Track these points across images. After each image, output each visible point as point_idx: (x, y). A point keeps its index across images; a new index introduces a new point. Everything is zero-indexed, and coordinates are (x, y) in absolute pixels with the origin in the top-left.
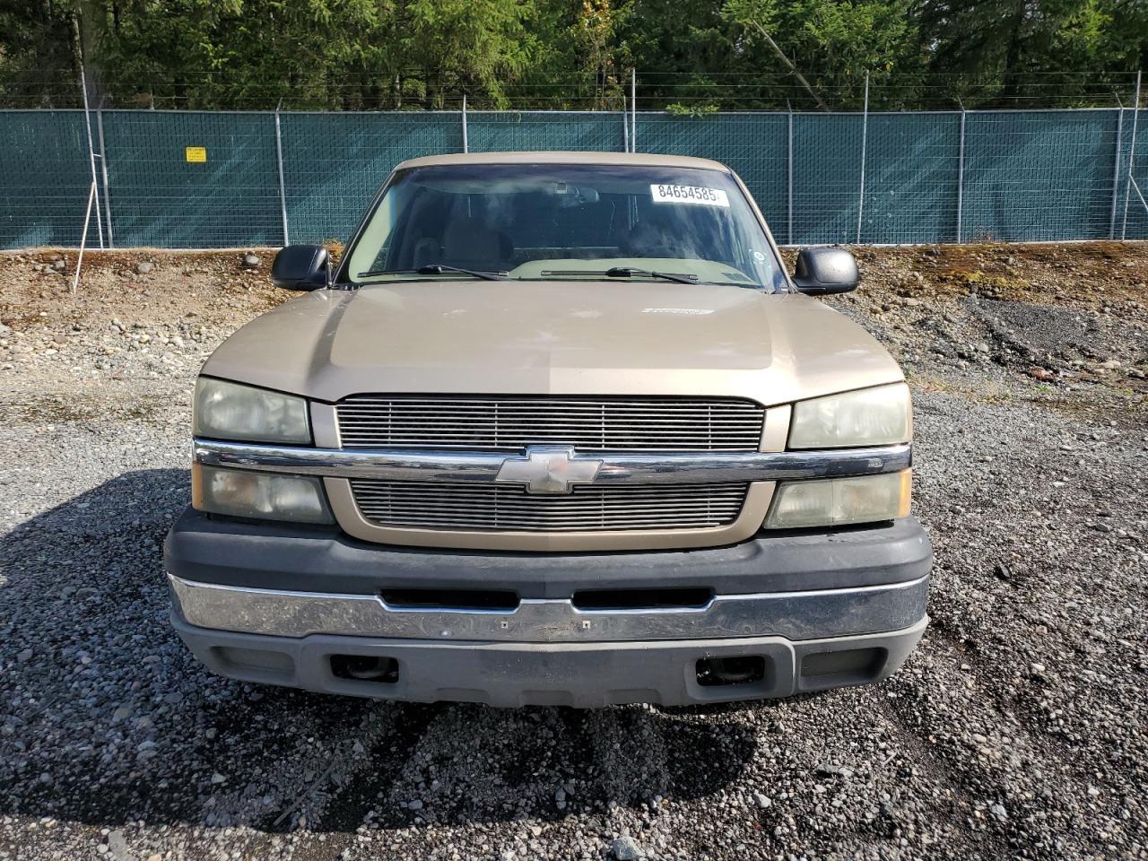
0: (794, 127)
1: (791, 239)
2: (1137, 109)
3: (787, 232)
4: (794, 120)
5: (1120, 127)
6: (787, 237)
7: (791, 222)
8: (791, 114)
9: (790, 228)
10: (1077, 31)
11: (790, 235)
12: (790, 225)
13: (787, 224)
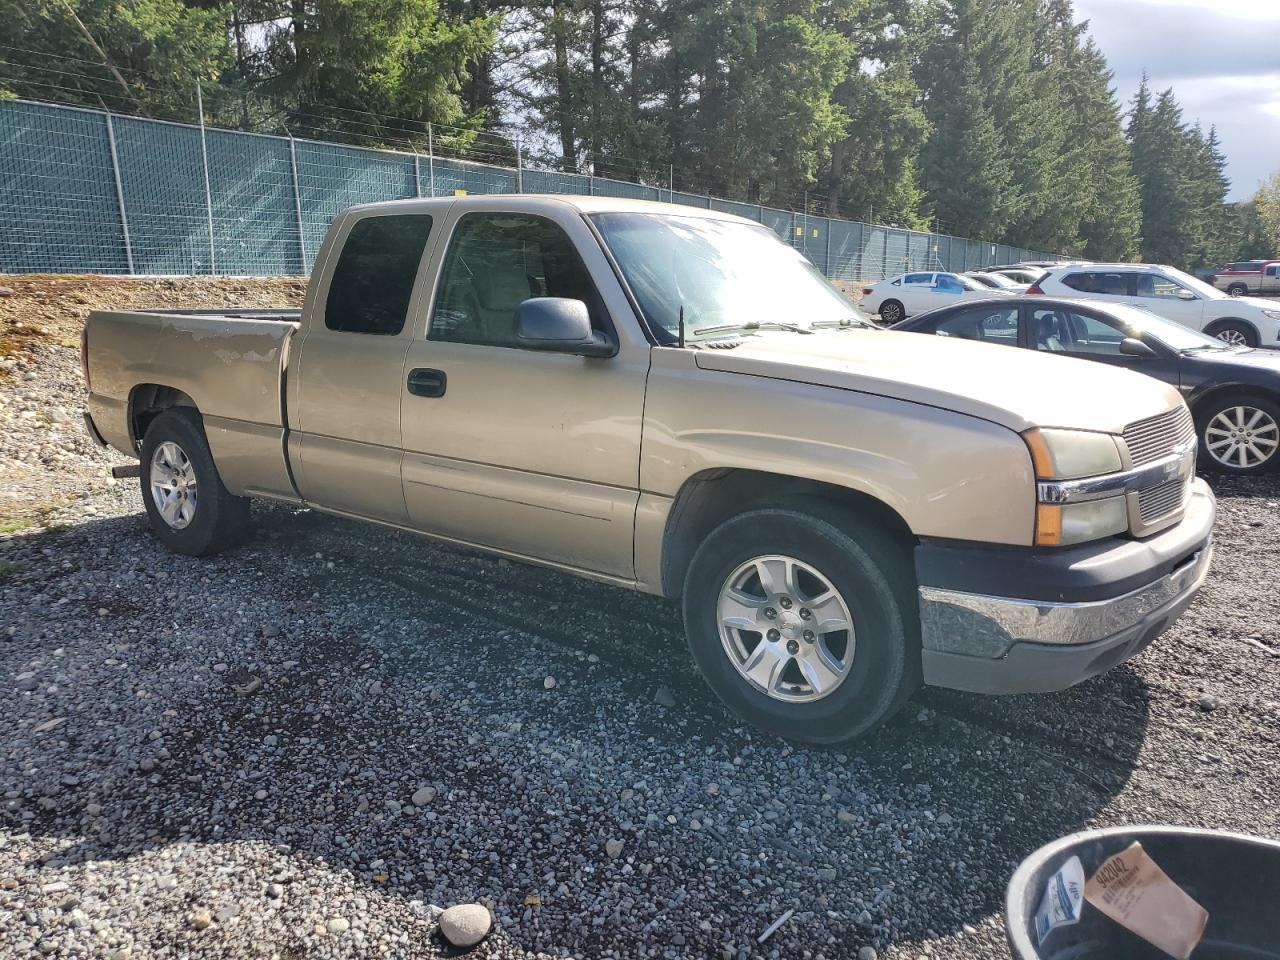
0: (115, 131)
1: (132, 269)
2: (432, 157)
3: (127, 260)
4: (114, 123)
5: (418, 172)
6: (127, 266)
7: (129, 248)
8: (109, 115)
9: (130, 255)
10: (382, 76)
11: (131, 263)
12: (129, 251)
13: (125, 251)
